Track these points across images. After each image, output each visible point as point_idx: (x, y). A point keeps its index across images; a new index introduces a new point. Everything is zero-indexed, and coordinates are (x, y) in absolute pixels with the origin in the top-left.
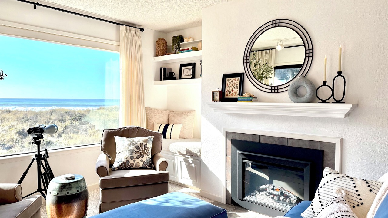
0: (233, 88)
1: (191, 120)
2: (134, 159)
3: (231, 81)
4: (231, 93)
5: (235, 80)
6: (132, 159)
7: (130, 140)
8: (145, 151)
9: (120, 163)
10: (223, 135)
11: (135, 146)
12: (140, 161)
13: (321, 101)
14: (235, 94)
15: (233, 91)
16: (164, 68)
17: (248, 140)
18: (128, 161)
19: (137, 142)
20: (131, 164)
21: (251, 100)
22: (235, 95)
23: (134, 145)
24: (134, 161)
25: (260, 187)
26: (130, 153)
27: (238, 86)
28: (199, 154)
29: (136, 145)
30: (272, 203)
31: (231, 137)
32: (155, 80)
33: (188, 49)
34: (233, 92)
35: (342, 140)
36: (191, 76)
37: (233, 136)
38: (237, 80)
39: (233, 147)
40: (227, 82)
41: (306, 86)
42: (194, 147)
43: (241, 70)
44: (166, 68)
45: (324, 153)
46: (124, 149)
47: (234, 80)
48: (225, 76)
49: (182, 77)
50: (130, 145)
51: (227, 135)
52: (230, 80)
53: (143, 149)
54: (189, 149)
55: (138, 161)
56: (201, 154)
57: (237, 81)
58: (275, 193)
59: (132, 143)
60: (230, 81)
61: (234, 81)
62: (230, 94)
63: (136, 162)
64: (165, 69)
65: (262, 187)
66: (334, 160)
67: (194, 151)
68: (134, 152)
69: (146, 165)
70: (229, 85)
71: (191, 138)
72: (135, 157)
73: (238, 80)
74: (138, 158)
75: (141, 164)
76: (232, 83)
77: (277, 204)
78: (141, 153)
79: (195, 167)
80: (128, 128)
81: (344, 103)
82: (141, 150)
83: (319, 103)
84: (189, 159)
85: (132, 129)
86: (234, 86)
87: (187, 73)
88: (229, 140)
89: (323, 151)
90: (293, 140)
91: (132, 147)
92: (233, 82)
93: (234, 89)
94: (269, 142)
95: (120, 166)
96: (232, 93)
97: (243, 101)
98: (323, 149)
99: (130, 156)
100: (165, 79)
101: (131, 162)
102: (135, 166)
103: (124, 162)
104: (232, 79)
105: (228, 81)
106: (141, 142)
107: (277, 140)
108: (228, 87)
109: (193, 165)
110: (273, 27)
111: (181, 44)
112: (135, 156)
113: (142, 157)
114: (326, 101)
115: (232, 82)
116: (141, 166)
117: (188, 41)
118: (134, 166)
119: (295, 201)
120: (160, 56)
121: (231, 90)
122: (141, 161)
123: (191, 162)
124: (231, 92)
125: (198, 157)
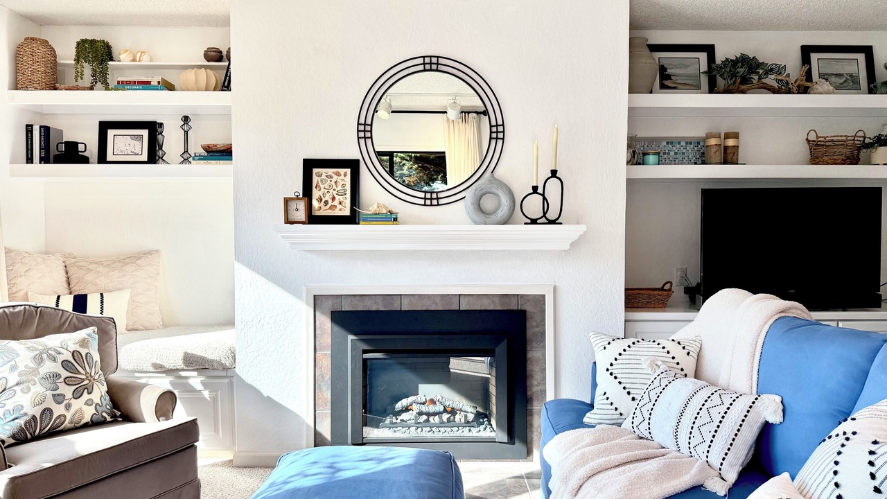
0: (335, 193)
1: (152, 277)
2: (65, 402)
3: (327, 176)
4: (330, 203)
5: (338, 174)
6: (59, 403)
7: (34, 345)
8: (93, 374)
9: (21, 422)
10: (307, 304)
11: (60, 362)
12: (86, 404)
13: (529, 221)
14: (339, 207)
15: (333, 199)
16: (41, 127)
17: (374, 308)
18: (48, 411)
19: (59, 349)
20: (58, 417)
21: (394, 220)
22: (340, 210)
23: (55, 360)
24: (68, 407)
25: (397, 406)
26: (49, 386)
27: (348, 187)
28: (227, 363)
29: (61, 358)
30: (429, 432)
31: (329, 306)
32: (13, 162)
33: (149, 83)
34: (336, 203)
35: (555, 289)
36: (145, 158)
37: (333, 305)
38: (342, 174)
39: (338, 329)
40: (315, 179)
41: (500, 194)
42: (210, 345)
43: (351, 153)
44: (48, 128)
45: (527, 314)
46: (19, 375)
47: (334, 175)
48: (310, 165)
49: (110, 157)
50: (39, 360)
51: (318, 302)
52: (324, 175)
53: (84, 368)
54: (195, 353)
55: (77, 404)
56: (235, 361)
57: (342, 177)
58: (433, 410)
59: (45, 356)
60: (324, 177)
61: (335, 177)
62: (328, 206)
63: (72, 410)
64: (46, 131)
65: (399, 405)
66: (545, 325)
67: (211, 355)
68: (62, 380)
69: (104, 414)
70: (322, 186)
71: (158, 328)
72: (69, 395)
73: (345, 175)
74: (77, 395)
75: (88, 414)
76: (331, 181)
77: (439, 431)
78: (83, 380)
79: (214, 399)
80: (6, 310)
81: (561, 224)
82: (80, 373)
83: (526, 224)
84: (190, 381)
85: (20, 311)
86: (334, 187)
87: (128, 148)
88: (324, 313)
89: (525, 312)
90: (470, 297)
91: (49, 367)
92: (334, 180)
93: (336, 196)
94: (422, 306)
95: (21, 430)
96: (333, 204)
97: (374, 223)
98: (524, 308)
99: (50, 393)
100: (45, 160)
101: (58, 410)
102: (71, 422)
103: (34, 417)
104: (330, 171)
105: (319, 176)
106: (72, 348)
107: (438, 300)
108: (320, 190)
109: (206, 394)
110: (425, 70)
111: (112, 65)
112: (68, 391)
113: (89, 393)
114: (538, 221)
115: (329, 180)
116: (89, 420)
117: (134, 60)
118: (67, 421)
119: (473, 416)
120: (36, 89)
121: (328, 197)
122: (88, 403)
123: (199, 387)
124: (330, 201)
125: (225, 369)
